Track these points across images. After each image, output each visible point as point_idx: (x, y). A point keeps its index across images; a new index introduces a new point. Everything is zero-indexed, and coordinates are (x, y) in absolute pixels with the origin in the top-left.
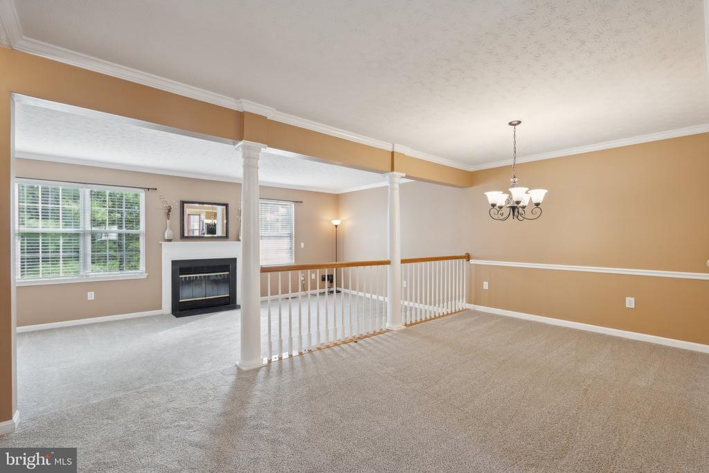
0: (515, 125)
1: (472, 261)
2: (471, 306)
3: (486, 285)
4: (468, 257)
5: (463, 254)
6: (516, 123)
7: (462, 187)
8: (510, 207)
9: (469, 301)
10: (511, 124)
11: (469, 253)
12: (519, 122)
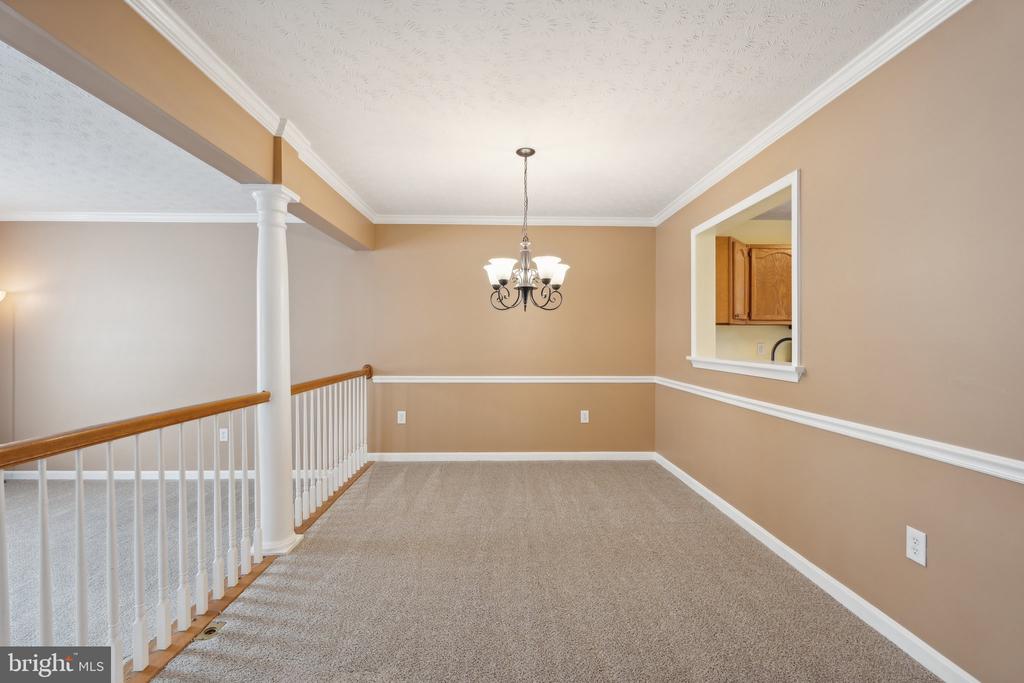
0: (526, 155)
1: (376, 379)
2: (376, 457)
3: (402, 417)
4: (369, 372)
5: (359, 367)
6: (528, 151)
7: (356, 247)
8: (519, 288)
9: (372, 449)
10: (519, 152)
11: (372, 365)
12: (532, 152)
